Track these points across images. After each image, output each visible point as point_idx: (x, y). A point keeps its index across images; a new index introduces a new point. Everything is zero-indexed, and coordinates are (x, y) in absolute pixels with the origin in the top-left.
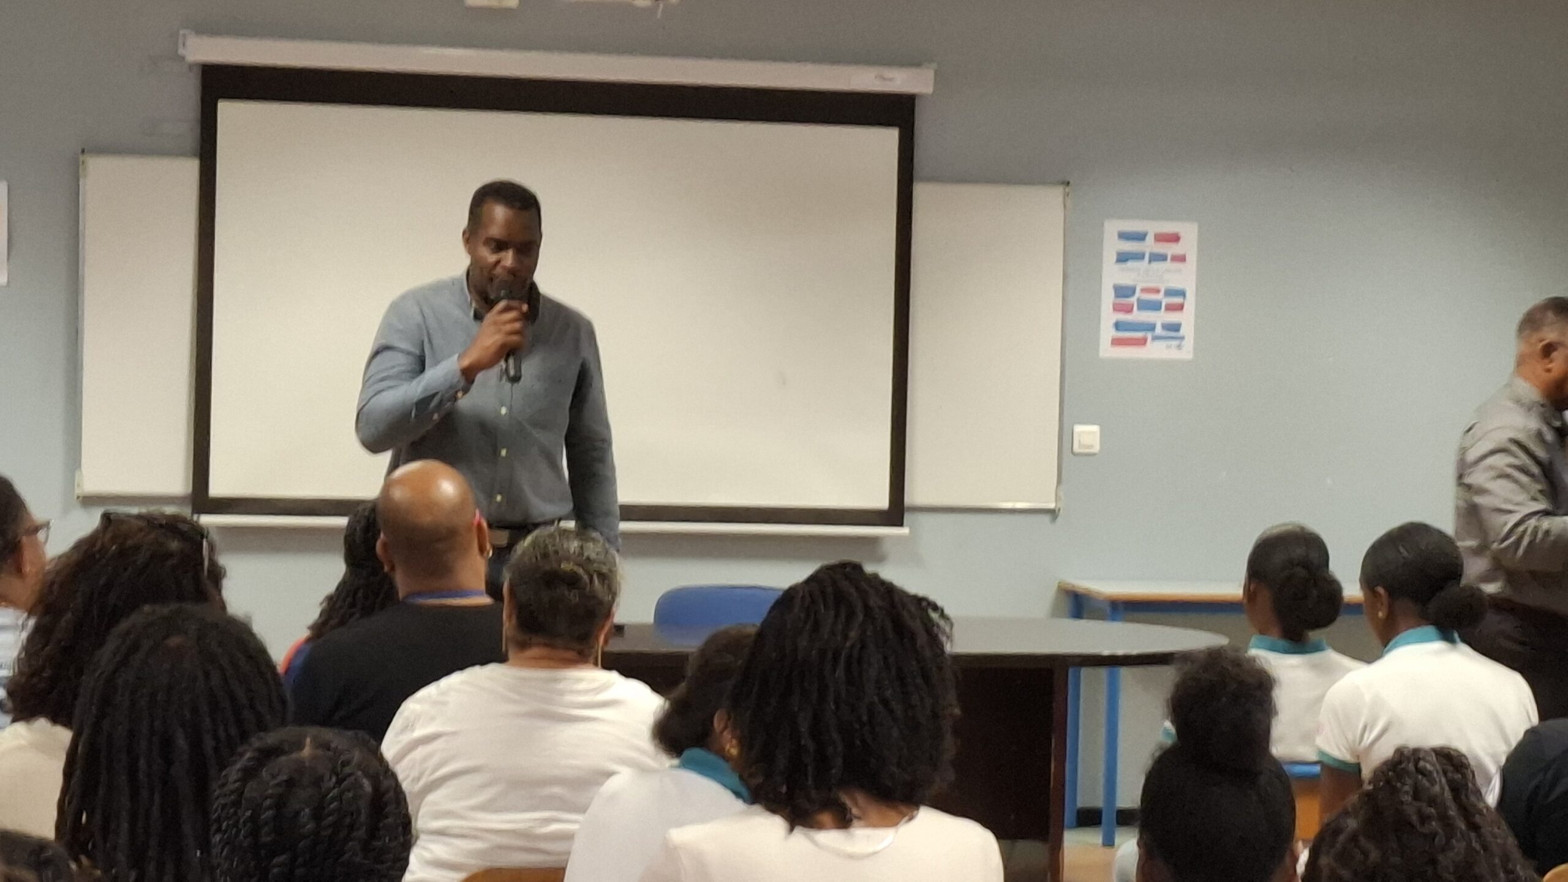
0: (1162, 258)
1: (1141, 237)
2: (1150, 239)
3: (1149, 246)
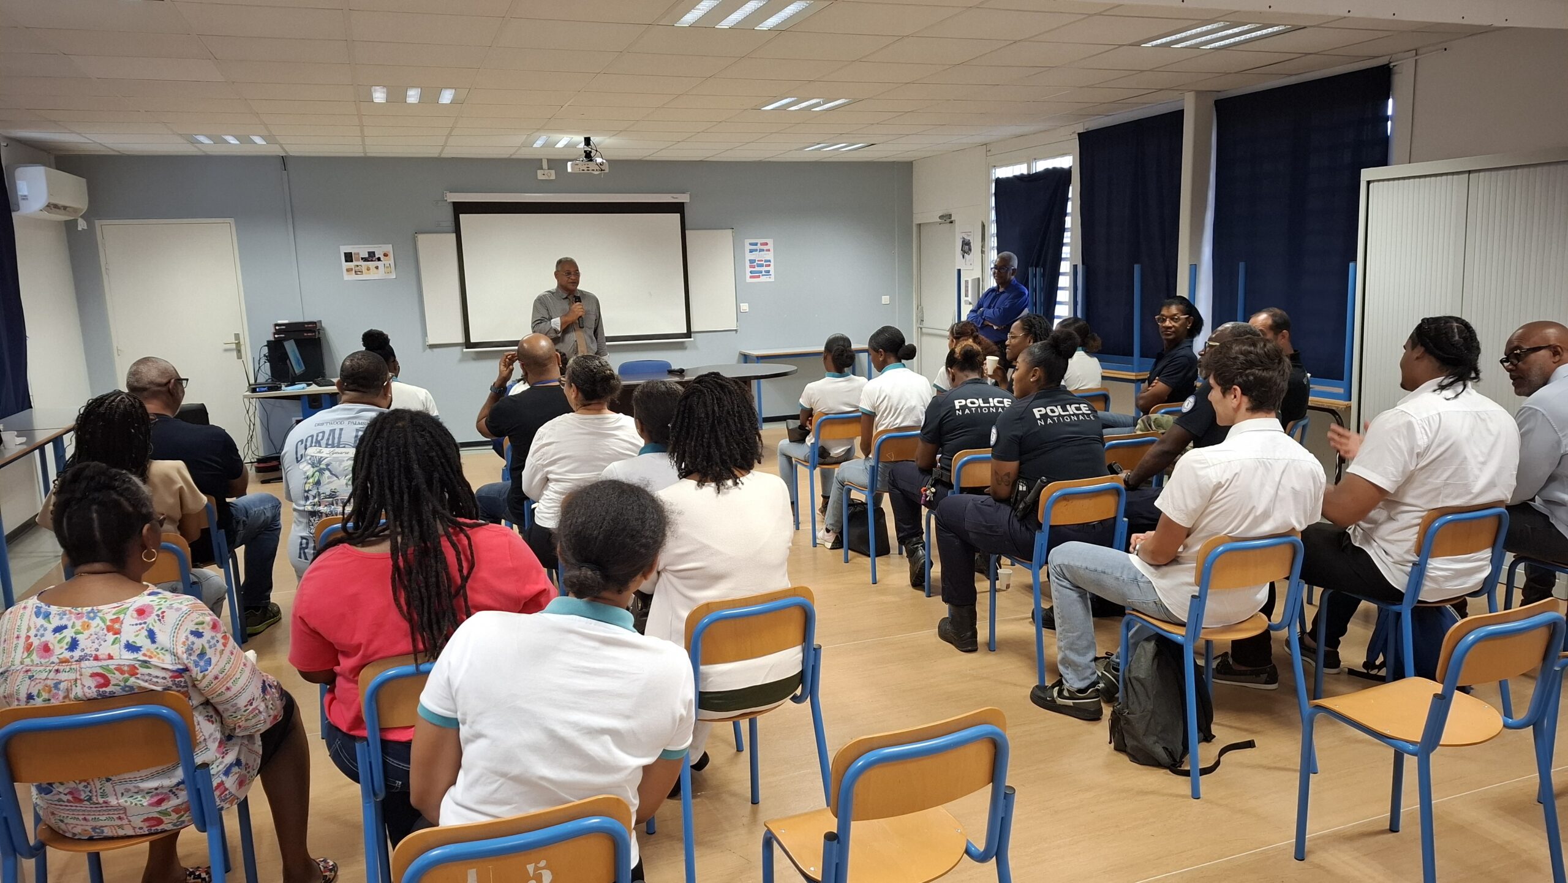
0: (763, 250)
1: (756, 244)
2: (759, 245)
3: (759, 247)
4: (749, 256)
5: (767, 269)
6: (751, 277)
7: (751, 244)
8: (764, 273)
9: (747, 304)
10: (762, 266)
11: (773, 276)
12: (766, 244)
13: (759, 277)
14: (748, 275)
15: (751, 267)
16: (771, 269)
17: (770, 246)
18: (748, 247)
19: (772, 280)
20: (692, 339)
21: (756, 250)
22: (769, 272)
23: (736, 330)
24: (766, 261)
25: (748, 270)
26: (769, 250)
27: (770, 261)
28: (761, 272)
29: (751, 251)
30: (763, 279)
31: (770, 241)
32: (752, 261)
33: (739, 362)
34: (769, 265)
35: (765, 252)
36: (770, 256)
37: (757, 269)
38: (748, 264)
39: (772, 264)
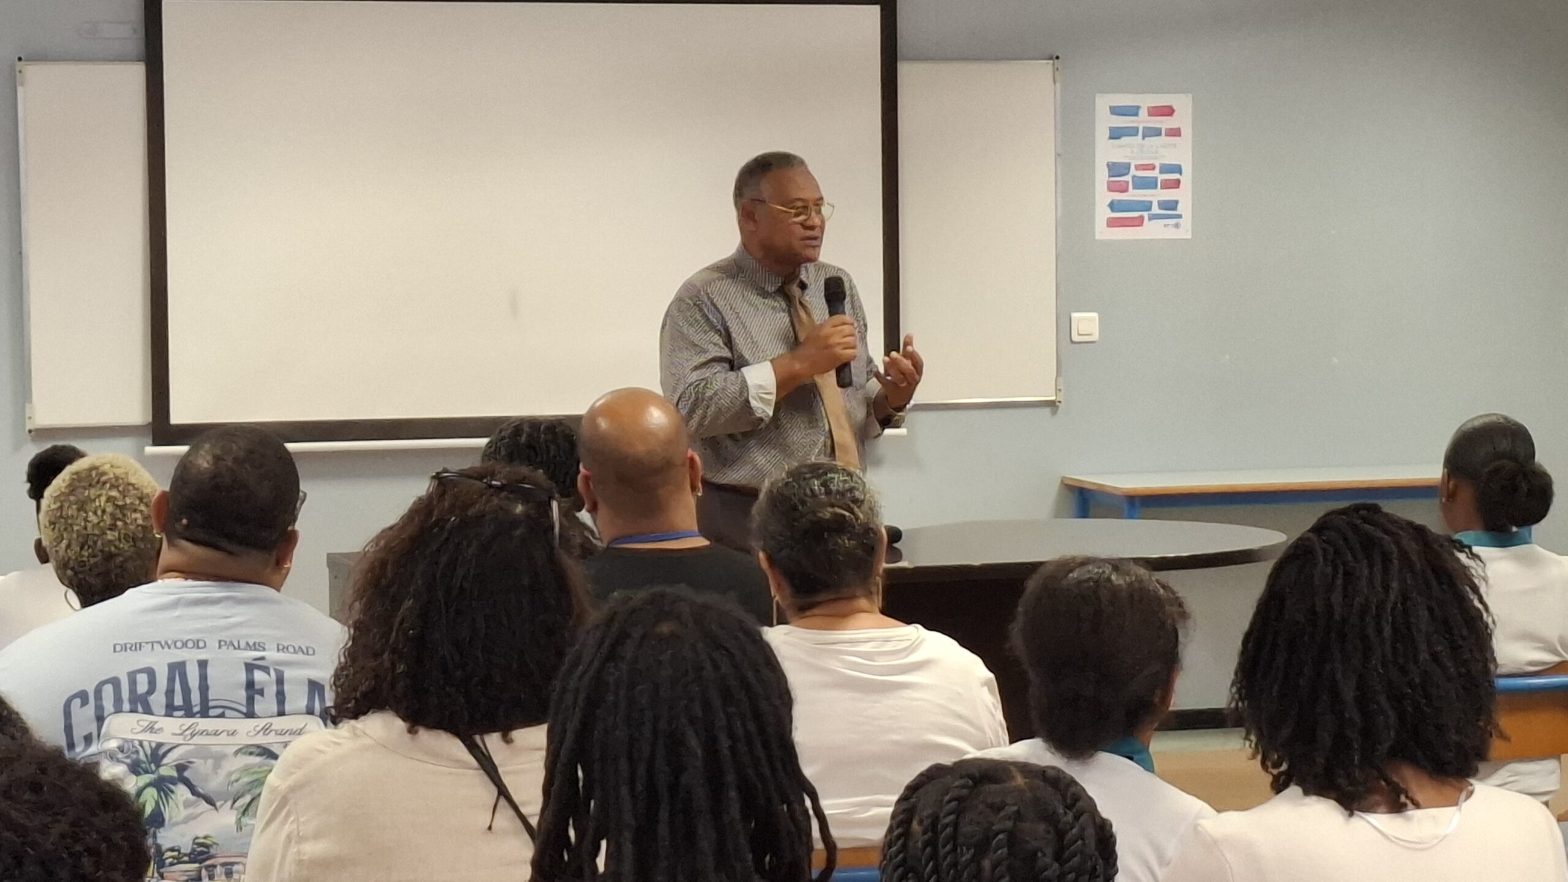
0: (1157, 132)
1: (1133, 111)
2: (1143, 113)
3: (1143, 120)
4: (1107, 152)
5: (1169, 195)
6: (1112, 223)
7: (1116, 111)
8: (1155, 210)
9: (1095, 315)
10: (1151, 184)
11: (1186, 222)
12: (1168, 111)
13: (1138, 222)
14: (1103, 213)
15: (1112, 188)
16: (1184, 196)
17: (1183, 119)
18: (1105, 121)
19: (1185, 231)
20: (902, 431)
21: (1132, 132)
22: (1172, 205)
23: (1052, 404)
24: (1166, 169)
25: (1103, 197)
26: (1175, 133)
27: (1178, 169)
28: (1148, 206)
29: (1116, 134)
30: (1154, 230)
31: (1182, 104)
32: (1117, 170)
33: (1058, 514)
34: (1176, 184)
35: (1163, 139)
36: (1180, 152)
37: (1134, 195)
38: (1102, 176)
39: (1186, 178)
